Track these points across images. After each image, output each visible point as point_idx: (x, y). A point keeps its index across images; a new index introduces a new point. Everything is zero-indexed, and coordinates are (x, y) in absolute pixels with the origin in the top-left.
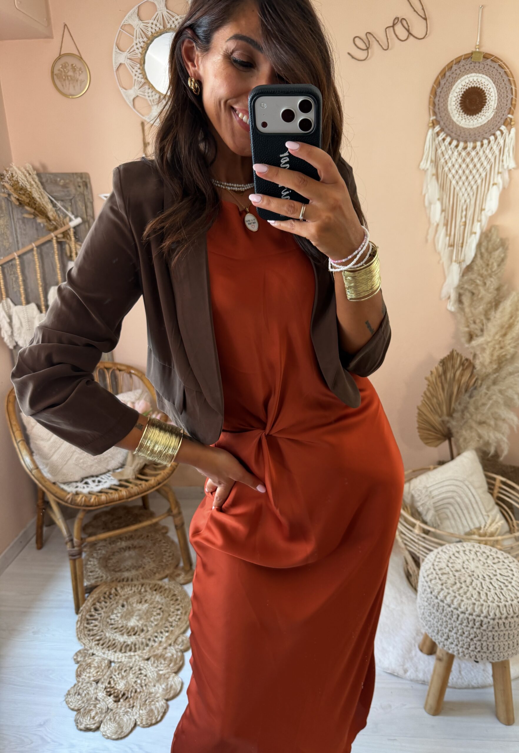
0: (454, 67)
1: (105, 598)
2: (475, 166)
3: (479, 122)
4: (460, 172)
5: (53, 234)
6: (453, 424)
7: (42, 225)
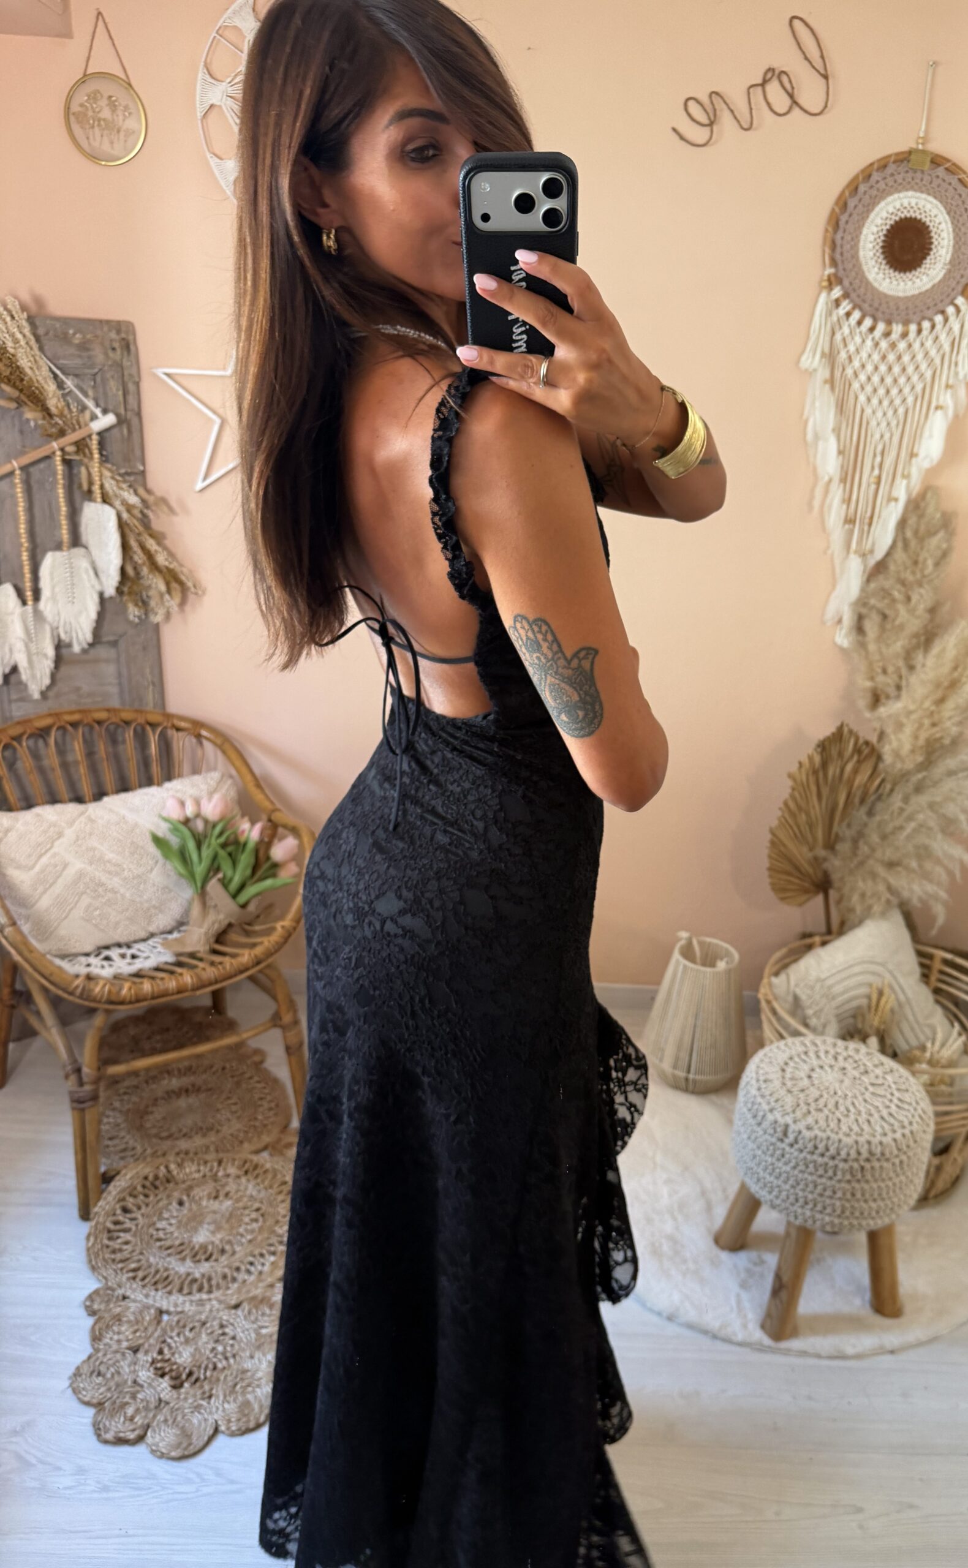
0: (876, 176)
1: (144, 1187)
2: (904, 370)
3: (916, 285)
4: (876, 379)
5: (55, 445)
6: (837, 862)
7: (32, 424)
